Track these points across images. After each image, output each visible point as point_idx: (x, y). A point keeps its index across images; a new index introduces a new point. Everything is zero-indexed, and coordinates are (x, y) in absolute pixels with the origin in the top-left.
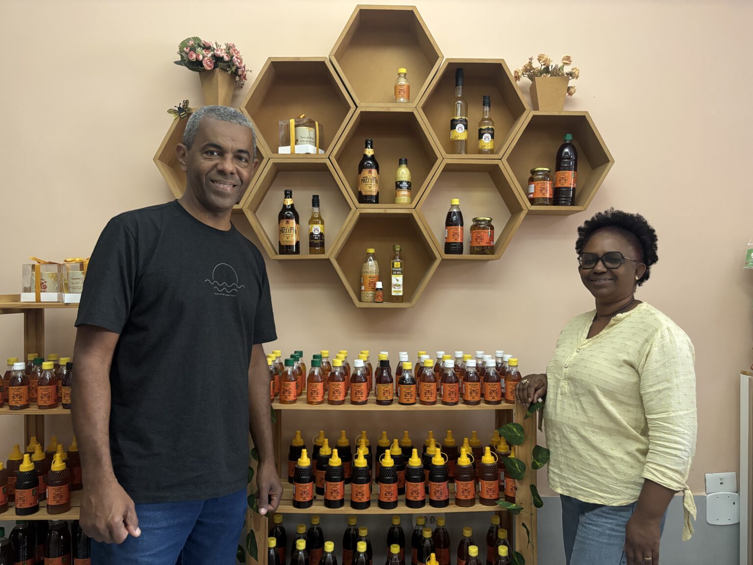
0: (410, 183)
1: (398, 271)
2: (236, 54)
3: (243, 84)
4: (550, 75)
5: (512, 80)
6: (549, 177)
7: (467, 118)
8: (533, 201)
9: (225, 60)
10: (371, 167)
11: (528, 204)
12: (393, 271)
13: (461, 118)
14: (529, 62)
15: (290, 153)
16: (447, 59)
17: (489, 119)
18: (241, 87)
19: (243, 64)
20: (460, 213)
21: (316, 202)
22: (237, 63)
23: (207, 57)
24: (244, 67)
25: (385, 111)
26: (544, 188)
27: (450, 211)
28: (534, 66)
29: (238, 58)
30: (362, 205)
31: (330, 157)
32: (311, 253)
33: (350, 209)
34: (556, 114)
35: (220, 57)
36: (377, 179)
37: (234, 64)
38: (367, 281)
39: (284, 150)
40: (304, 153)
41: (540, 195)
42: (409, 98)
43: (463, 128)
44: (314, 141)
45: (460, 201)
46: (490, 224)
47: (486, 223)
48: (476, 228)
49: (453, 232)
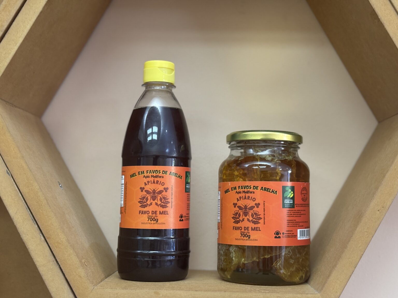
27: (142, 105)
46: (291, 158)
47: (274, 151)
48: (236, 173)
49: (142, 189)
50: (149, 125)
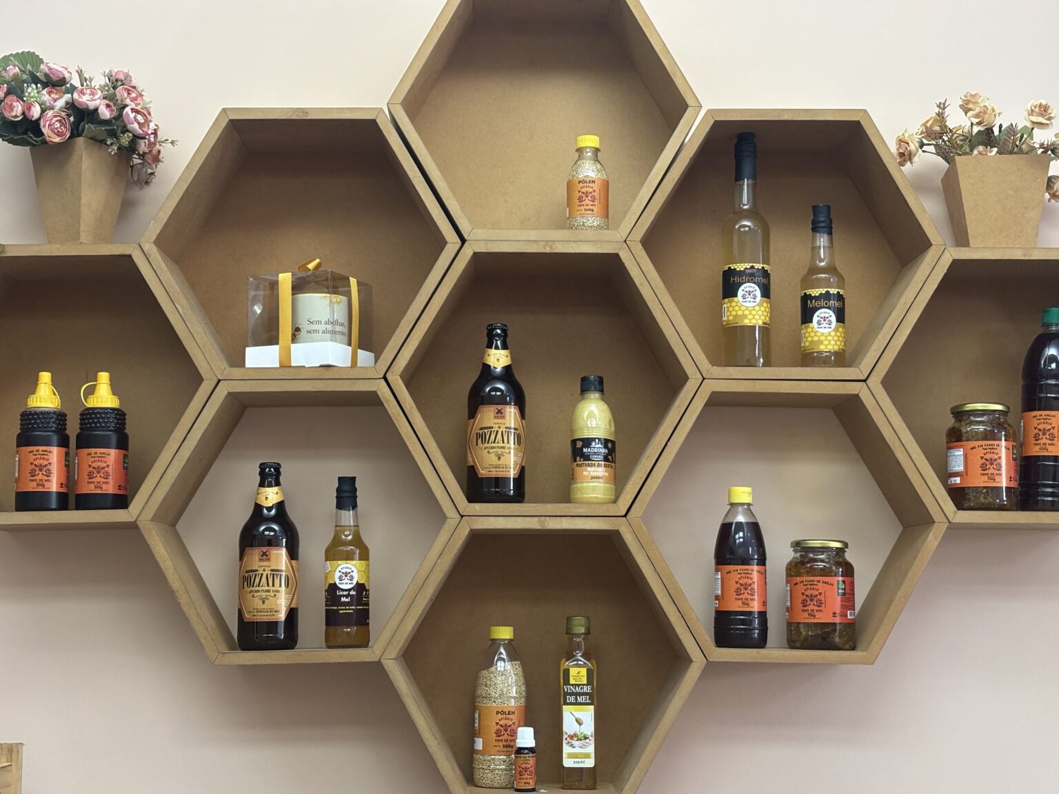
0: (613, 442)
1: (580, 694)
2: (133, 100)
3: (152, 174)
4: (995, 150)
5: (891, 165)
6: (1005, 430)
7: (766, 267)
8: (960, 497)
9: (102, 117)
10: (502, 401)
11: (949, 506)
12: (566, 694)
13: (752, 267)
14: (938, 114)
15: (278, 366)
16: (709, 111)
17: (831, 269)
18: (147, 183)
19: (152, 126)
20: (755, 528)
21: (346, 494)
22: (136, 126)
23: (52, 108)
24: (155, 133)
25: (542, 250)
26: (992, 461)
27: (729, 520)
28: (951, 124)
29: (137, 112)
30: (478, 507)
31: (388, 376)
32: (330, 646)
33: (443, 517)
34: (1018, 255)
35: (87, 109)
36: (521, 431)
37: (125, 126)
38: (491, 724)
39: (260, 357)
40: (318, 365)
41: (979, 481)
42: (606, 214)
43: (758, 293)
44: (345, 330)
45: (754, 493)
46: (841, 560)
47: (829, 555)
48: (802, 571)
49: (737, 582)
50: (737, 532)
